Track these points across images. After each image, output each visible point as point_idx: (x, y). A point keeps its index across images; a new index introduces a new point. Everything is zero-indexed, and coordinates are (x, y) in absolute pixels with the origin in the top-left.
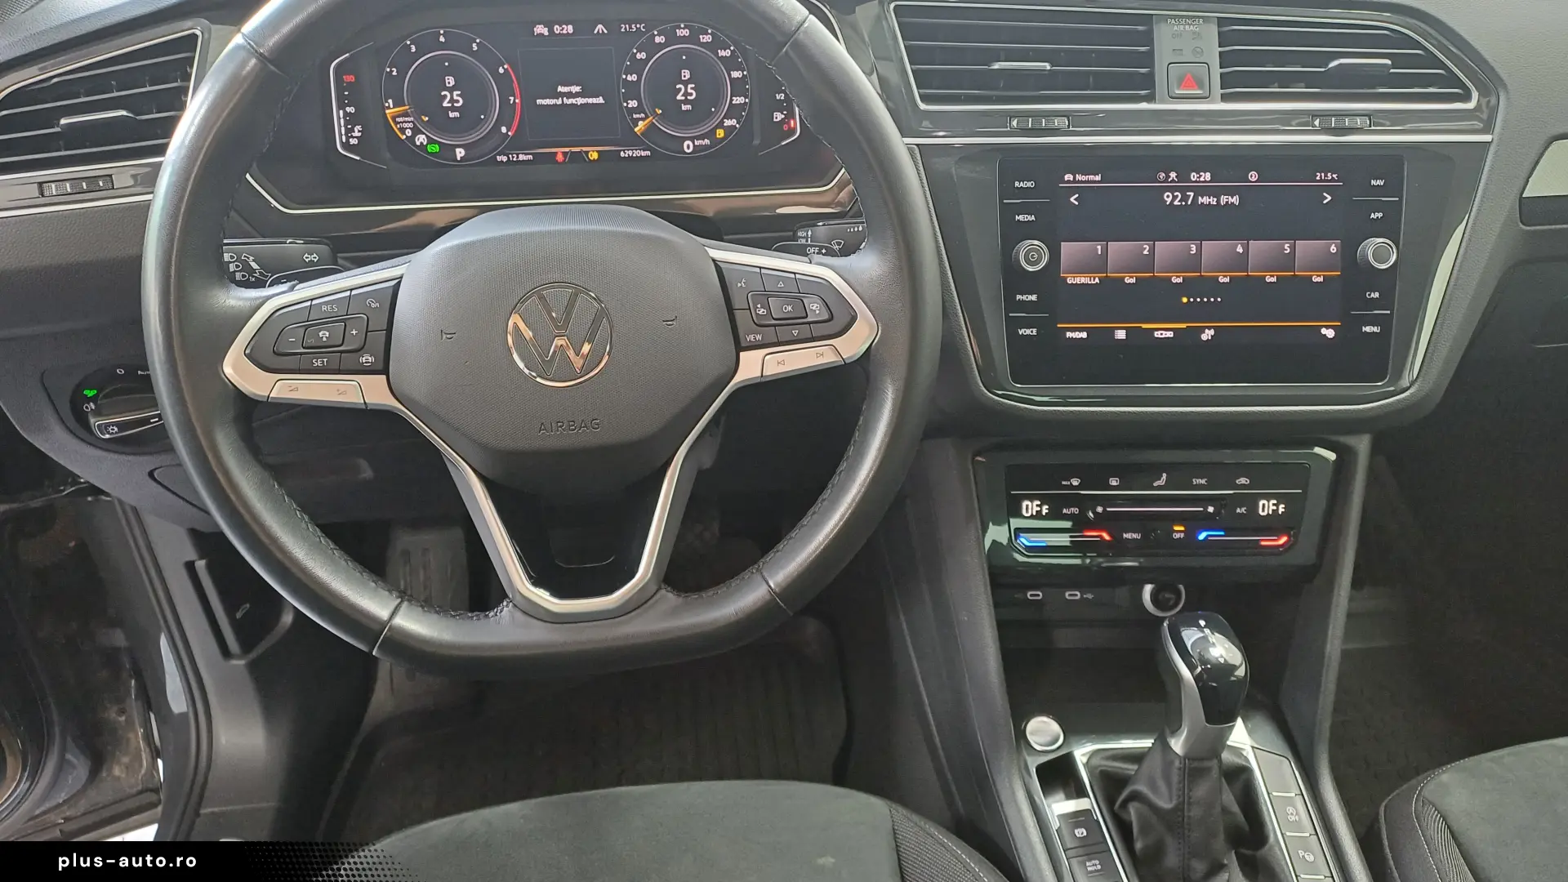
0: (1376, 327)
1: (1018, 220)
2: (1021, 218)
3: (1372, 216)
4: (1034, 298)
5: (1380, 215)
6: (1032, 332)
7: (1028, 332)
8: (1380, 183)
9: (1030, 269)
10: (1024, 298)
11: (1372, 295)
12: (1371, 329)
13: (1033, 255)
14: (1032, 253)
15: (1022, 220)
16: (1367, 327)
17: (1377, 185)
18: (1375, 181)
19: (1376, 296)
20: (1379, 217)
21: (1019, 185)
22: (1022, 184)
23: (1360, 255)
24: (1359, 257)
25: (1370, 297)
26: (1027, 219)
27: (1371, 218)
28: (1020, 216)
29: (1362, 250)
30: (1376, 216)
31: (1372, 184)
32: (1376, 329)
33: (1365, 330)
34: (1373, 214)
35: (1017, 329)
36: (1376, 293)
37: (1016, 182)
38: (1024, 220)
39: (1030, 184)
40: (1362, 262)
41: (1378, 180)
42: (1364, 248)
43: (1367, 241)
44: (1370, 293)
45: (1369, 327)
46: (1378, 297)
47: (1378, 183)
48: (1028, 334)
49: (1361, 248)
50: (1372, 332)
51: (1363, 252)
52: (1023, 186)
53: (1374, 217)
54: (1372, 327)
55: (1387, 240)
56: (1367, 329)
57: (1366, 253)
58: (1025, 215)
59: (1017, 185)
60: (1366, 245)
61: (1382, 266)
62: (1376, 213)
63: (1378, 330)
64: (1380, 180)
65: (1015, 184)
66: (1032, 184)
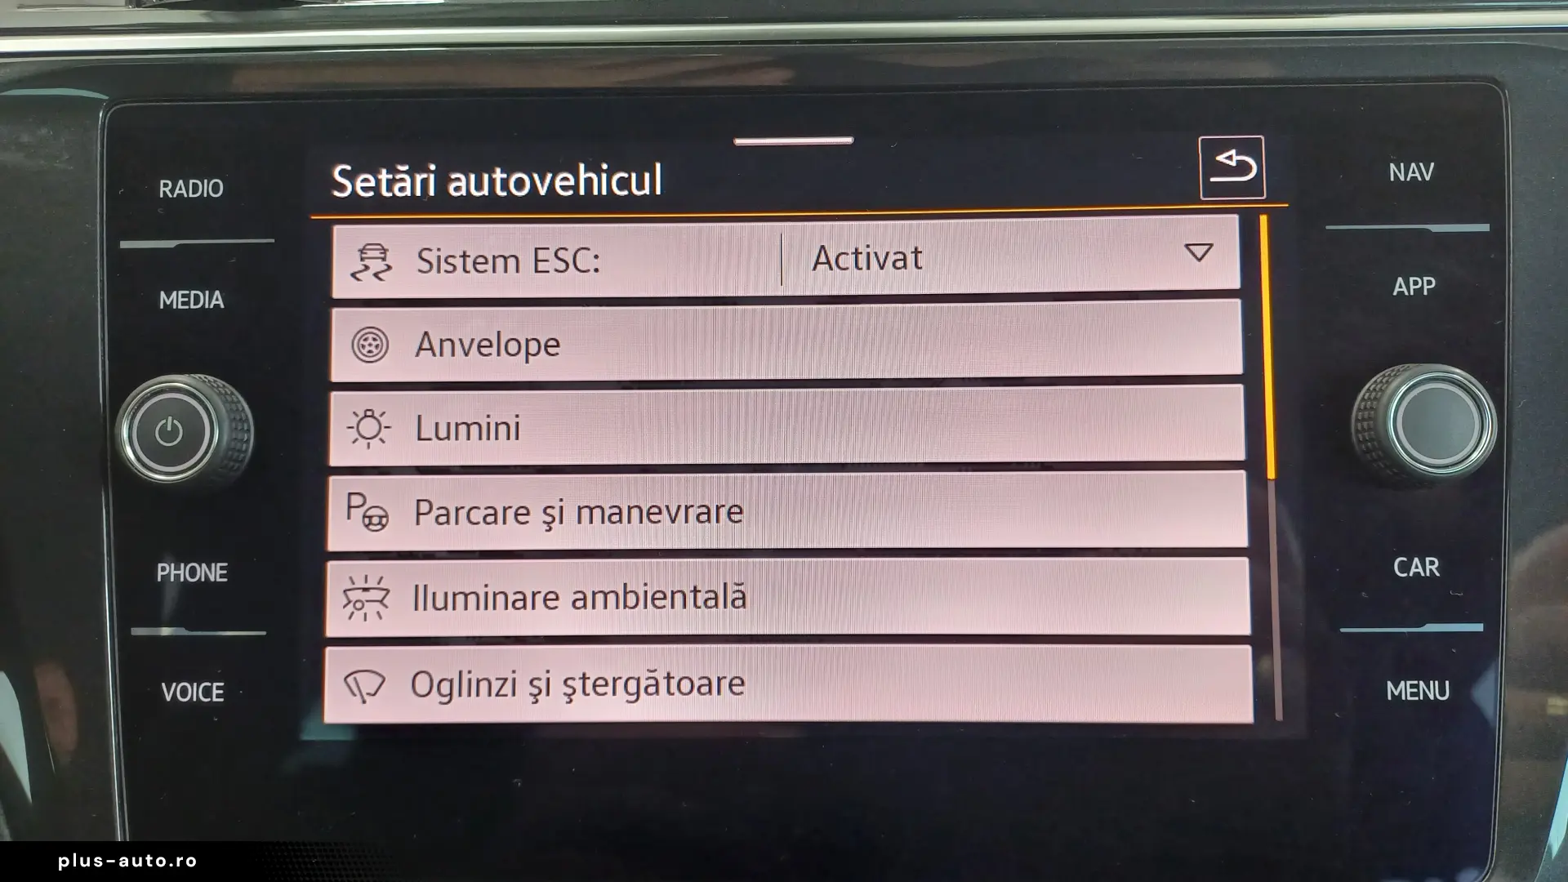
0: (1435, 685)
1: (168, 307)
2: (174, 299)
3: (1400, 286)
4: (215, 573)
5: (1427, 284)
6: (207, 692)
7: (195, 692)
8: (1419, 172)
9: (161, 475)
11: (1416, 567)
12: (1415, 690)
13: (169, 429)
14: (164, 421)
15: (180, 307)
16: (1403, 683)
17: (1408, 179)
18: (1402, 165)
19: (1431, 570)
20: (1425, 293)
21: (172, 191)
22: (183, 188)
23: (1359, 425)
24: (1357, 431)
25: (1408, 574)
26: (196, 303)
27: (1395, 294)
28: (175, 293)
29: (1368, 407)
30: (1412, 287)
31: (1392, 179)
32: (1432, 691)
33: (1396, 693)
34: (1400, 280)
35: (163, 684)
36: (1428, 559)
37: (162, 182)
38: (187, 307)
39: (208, 188)
40: (1368, 451)
41: (1413, 165)
42: (1372, 403)
43: (1384, 381)
44: (1405, 559)
45: (1409, 683)
46: (1438, 574)
47: (1414, 172)
48: (195, 699)
49: (1363, 399)
50: (1421, 698)
51: (1370, 418)
52: (186, 196)
53: (1406, 294)
54: (1421, 683)
55: (1458, 374)
56: (1404, 690)
57: (1380, 420)
58: (193, 292)
59: (164, 192)
60: (1381, 389)
61: (1446, 467)
62: (1412, 279)
63: (1442, 693)
64: (1421, 164)
65: (162, 189)
66: (216, 188)
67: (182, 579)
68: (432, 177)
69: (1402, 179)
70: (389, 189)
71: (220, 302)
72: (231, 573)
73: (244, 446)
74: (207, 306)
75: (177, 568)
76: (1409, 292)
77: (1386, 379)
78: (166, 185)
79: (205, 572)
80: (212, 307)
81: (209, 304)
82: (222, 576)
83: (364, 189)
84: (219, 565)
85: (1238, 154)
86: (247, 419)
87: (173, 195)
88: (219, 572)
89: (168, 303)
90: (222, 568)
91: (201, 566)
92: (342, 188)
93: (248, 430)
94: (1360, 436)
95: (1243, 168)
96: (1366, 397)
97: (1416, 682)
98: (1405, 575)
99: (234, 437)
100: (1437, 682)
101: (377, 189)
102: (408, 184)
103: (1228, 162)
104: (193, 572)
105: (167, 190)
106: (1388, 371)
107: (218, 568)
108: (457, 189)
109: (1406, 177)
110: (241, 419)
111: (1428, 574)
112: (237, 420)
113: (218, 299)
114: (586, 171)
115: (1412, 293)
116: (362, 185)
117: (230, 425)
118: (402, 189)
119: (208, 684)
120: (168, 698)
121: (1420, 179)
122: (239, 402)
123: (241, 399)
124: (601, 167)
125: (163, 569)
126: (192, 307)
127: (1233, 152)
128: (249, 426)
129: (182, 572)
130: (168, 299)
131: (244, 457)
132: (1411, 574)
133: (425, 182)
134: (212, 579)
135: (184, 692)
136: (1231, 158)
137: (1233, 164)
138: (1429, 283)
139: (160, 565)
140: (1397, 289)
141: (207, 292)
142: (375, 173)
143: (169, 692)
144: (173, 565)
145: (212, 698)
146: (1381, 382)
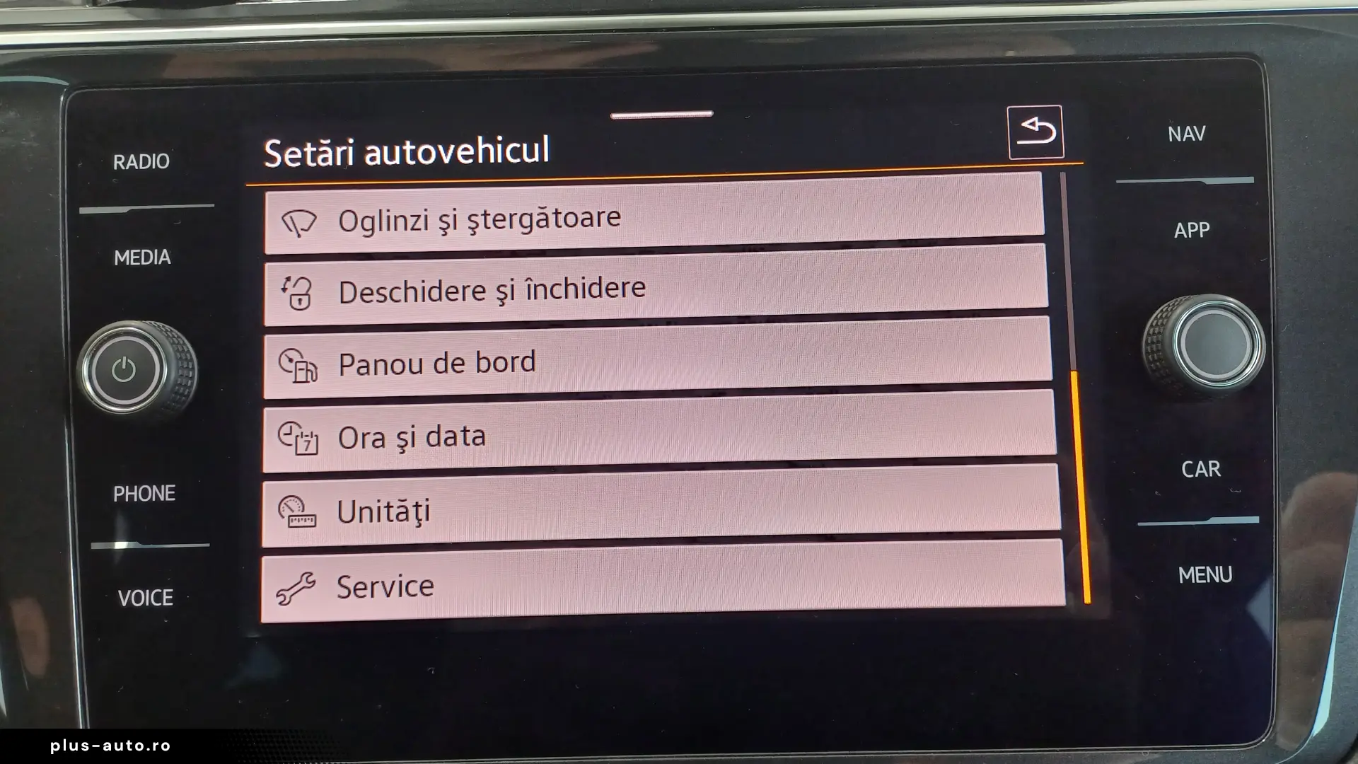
0: (1219, 570)
1: (122, 264)
2: (127, 257)
3: (1180, 231)
4: (164, 493)
5: (1203, 228)
6: (158, 598)
7: (147, 598)
8: (1193, 133)
9: (117, 407)
10: (137, 494)
11: (1201, 469)
12: (1203, 574)
13: (124, 367)
14: (120, 360)
15: (132, 263)
16: (1192, 568)
17: (1184, 140)
18: (1179, 128)
19: (1213, 471)
20: (1202, 236)
21: (125, 164)
22: (134, 161)
23: (1149, 348)
24: (1147, 353)
25: (1195, 474)
26: (147, 259)
27: (1176, 236)
28: (128, 251)
29: (1156, 332)
30: (1190, 231)
31: (1171, 140)
32: (1218, 575)
33: (1187, 577)
34: (1180, 224)
35: (120, 592)
36: (1210, 462)
37: (116, 156)
38: (139, 264)
39: (156, 161)
40: (1158, 369)
41: (1188, 128)
42: (1159, 329)
43: (1169, 309)
44: (1191, 462)
45: (1197, 568)
46: (1219, 475)
47: (1189, 134)
48: (147, 604)
49: (1151, 326)
50: (1209, 581)
51: (1158, 342)
52: (137, 168)
53: (1186, 236)
54: (1208, 569)
55: (1232, 302)
56: (1193, 574)
57: (1167, 341)
58: (143, 251)
59: (118, 164)
60: (1166, 316)
61: (1224, 381)
62: (1189, 224)
63: (1226, 577)
64: (1195, 127)
65: (116, 162)
66: (163, 161)
67: (136, 500)
68: (351, 149)
69: (1179, 139)
70: (314, 160)
71: (168, 259)
72: (178, 493)
73: (190, 382)
74: (156, 263)
75: (131, 490)
76: (1188, 235)
77: (1171, 307)
78: (119, 159)
79: (156, 493)
80: (160, 263)
81: (158, 261)
82: (170, 496)
83: (292, 160)
84: (168, 486)
85: (1039, 121)
86: (192, 360)
87: (125, 166)
88: (168, 493)
89: (122, 260)
90: (170, 489)
91: (152, 489)
92: (273, 159)
93: (193, 369)
94: (1150, 357)
95: (1044, 133)
96: (1154, 324)
97: (1203, 568)
98: (1192, 476)
99: (180, 373)
100: (1221, 567)
101: (303, 159)
102: (330, 155)
103: (1031, 127)
104: (145, 493)
105: (120, 163)
106: (1173, 302)
107: (167, 490)
108: (373, 159)
109: (1182, 138)
110: (186, 359)
111: (1211, 475)
112: (182, 358)
113: (165, 257)
114: (484, 142)
115: (1190, 236)
116: (291, 157)
117: (178, 363)
118: (325, 160)
119: (160, 591)
120: (124, 604)
121: (1194, 140)
122: (184, 343)
123: (186, 341)
124: (496, 139)
125: (119, 491)
126: (143, 263)
127: (1036, 119)
128: (193, 365)
129: (135, 493)
130: (122, 257)
131: (189, 393)
132: (1197, 475)
133: (344, 154)
134: (162, 499)
135: (138, 598)
136: (1033, 124)
137: (1036, 129)
138: (1205, 227)
139: (116, 488)
140: (1177, 233)
141: (156, 251)
142: (302, 146)
143: (124, 598)
144: (127, 487)
145: (162, 603)
146: (1167, 310)
